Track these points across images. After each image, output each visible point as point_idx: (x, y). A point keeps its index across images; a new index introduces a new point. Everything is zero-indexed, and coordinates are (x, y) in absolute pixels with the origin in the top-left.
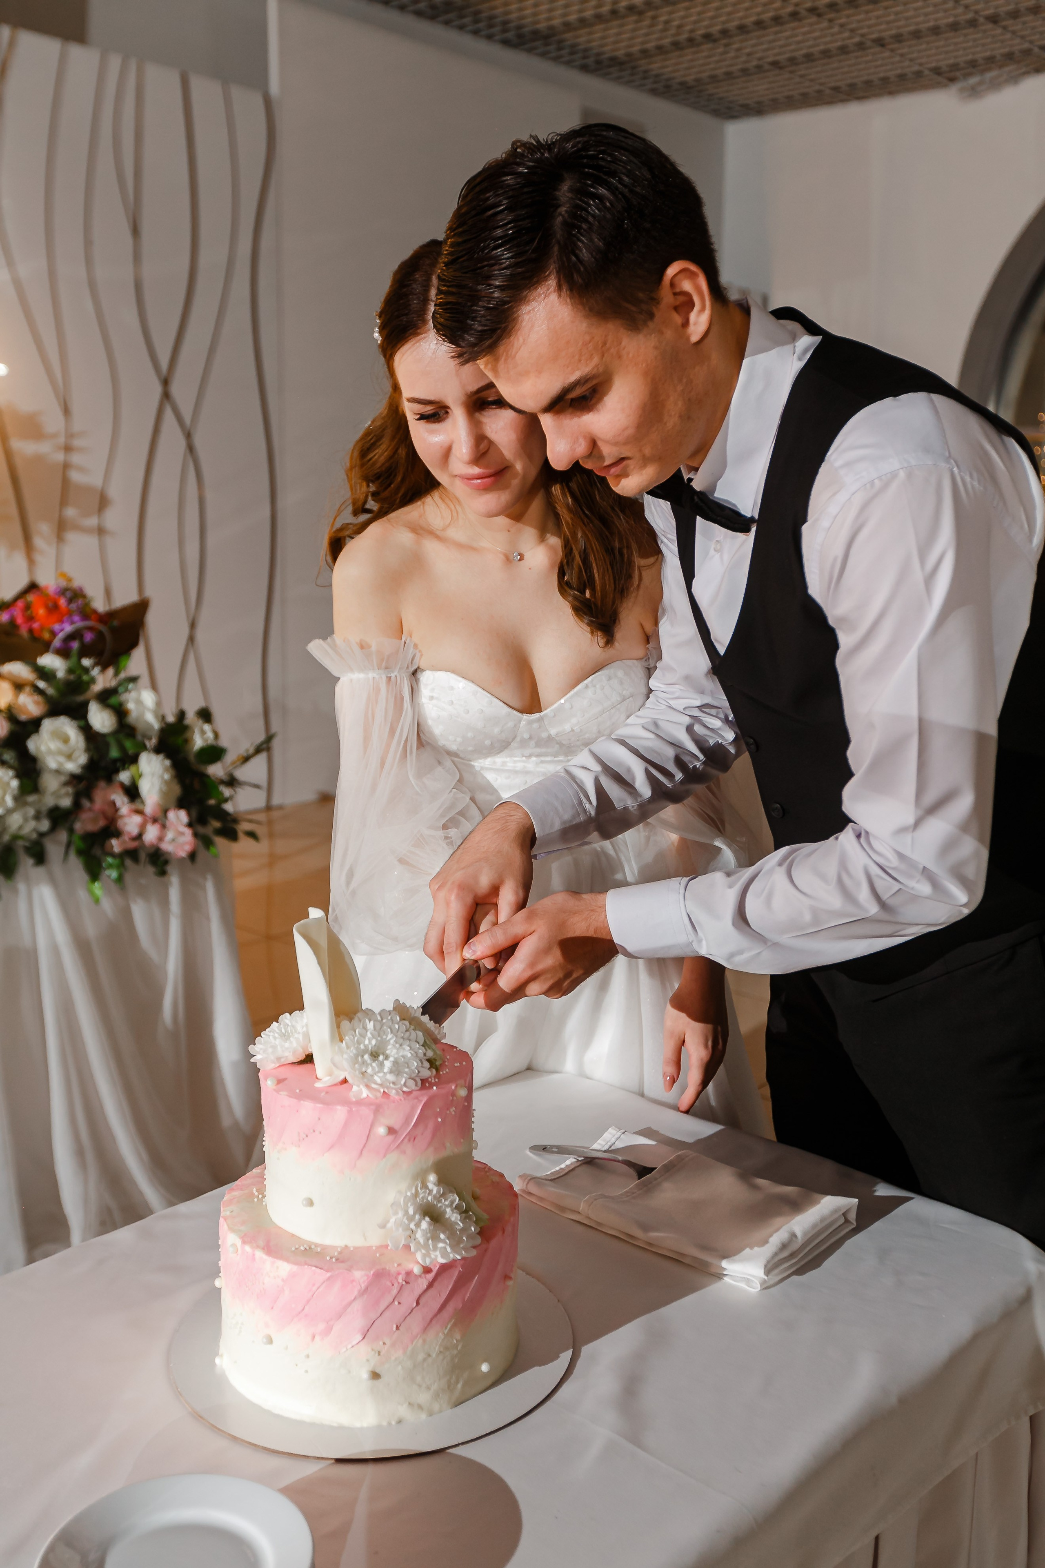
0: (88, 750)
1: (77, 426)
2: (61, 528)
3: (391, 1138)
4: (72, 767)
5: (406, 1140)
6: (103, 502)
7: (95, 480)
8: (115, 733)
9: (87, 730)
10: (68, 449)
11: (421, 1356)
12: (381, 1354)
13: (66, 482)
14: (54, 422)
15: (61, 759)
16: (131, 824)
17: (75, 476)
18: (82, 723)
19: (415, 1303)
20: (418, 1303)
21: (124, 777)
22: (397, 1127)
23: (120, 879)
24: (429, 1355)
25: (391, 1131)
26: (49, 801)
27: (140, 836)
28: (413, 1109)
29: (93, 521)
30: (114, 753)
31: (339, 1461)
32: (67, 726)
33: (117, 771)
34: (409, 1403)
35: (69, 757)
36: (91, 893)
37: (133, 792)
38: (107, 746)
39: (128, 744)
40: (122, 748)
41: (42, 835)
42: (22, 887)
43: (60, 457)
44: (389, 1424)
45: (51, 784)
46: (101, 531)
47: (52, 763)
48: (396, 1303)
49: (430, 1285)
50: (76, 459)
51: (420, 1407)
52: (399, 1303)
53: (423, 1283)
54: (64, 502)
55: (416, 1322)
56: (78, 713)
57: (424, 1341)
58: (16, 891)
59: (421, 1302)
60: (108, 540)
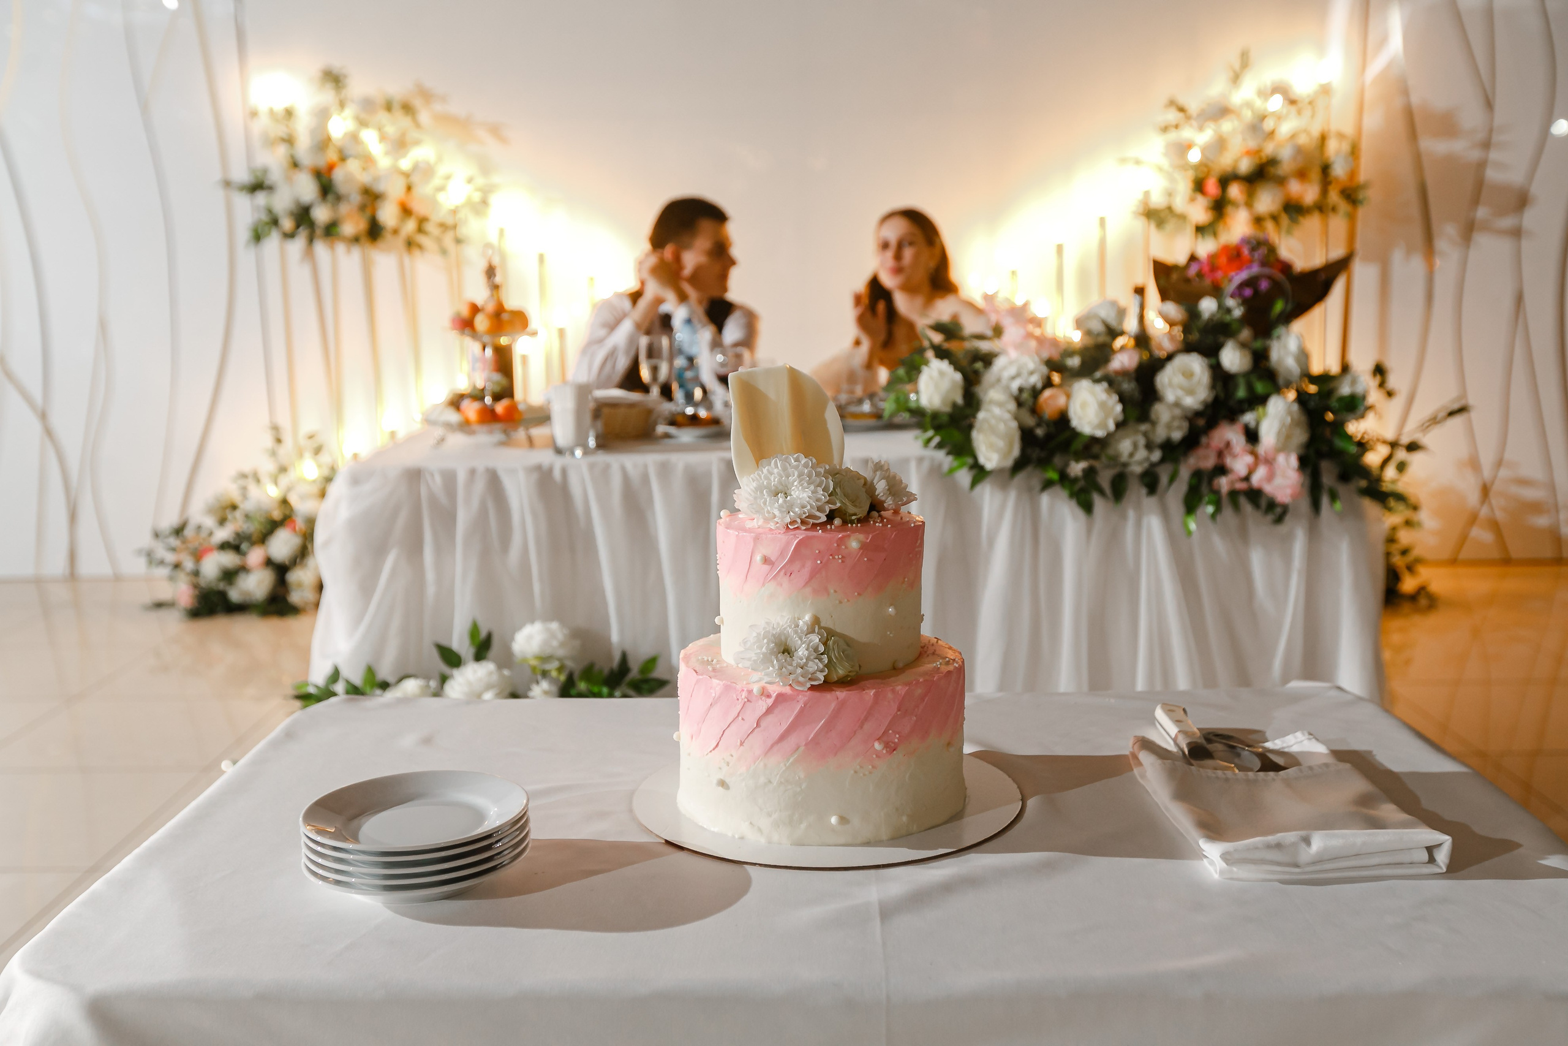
0: (1213, 386)
1: (1499, 118)
2: (1469, 230)
3: (766, 568)
4: (1192, 402)
5: (782, 573)
6: (1521, 201)
7: (1514, 176)
8: (1246, 375)
9: (1216, 369)
10: (1486, 145)
11: (762, 780)
12: (730, 765)
13: (1480, 184)
14: (1472, 117)
15: (1180, 393)
16: (1240, 464)
17: (1492, 175)
18: (1213, 361)
19: (756, 724)
20: (758, 725)
21: (1249, 418)
22: (773, 559)
23: (1213, 516)
24: (770, 782)
25: (766, 560)
26: (1161, 434)
27: (1247, 479)
28: (788, 544)
29: (1507, 222)
30: (1241, 393)
31: (668, 842)
32: (1196, 364)
33: (1243, 412)
34: (751, 823)
35: (1190, 392)
36: (1185, 526)
37: (1252, 436)
38: (1236, 387)
39: (1260, 387)
40: (1250, 388)
41: (1153, 465)
42: (1131, 514)
43: (1475, 155)
44: (733, 837)
45: (1162, 413)
46: (1517, 233)
47: (1170, 396)
48: (740, 718)
49: (769, 711)
50: (1494, 155)
51: (760, 830)
52: (743, 719)
53: (763, 705)
54: (1476, 201)
55: (757, 743)
56: (1210, 351)
57: (765, 765)
58: (1124, 517)
59: (763, 724)
60: (1525, 244)
